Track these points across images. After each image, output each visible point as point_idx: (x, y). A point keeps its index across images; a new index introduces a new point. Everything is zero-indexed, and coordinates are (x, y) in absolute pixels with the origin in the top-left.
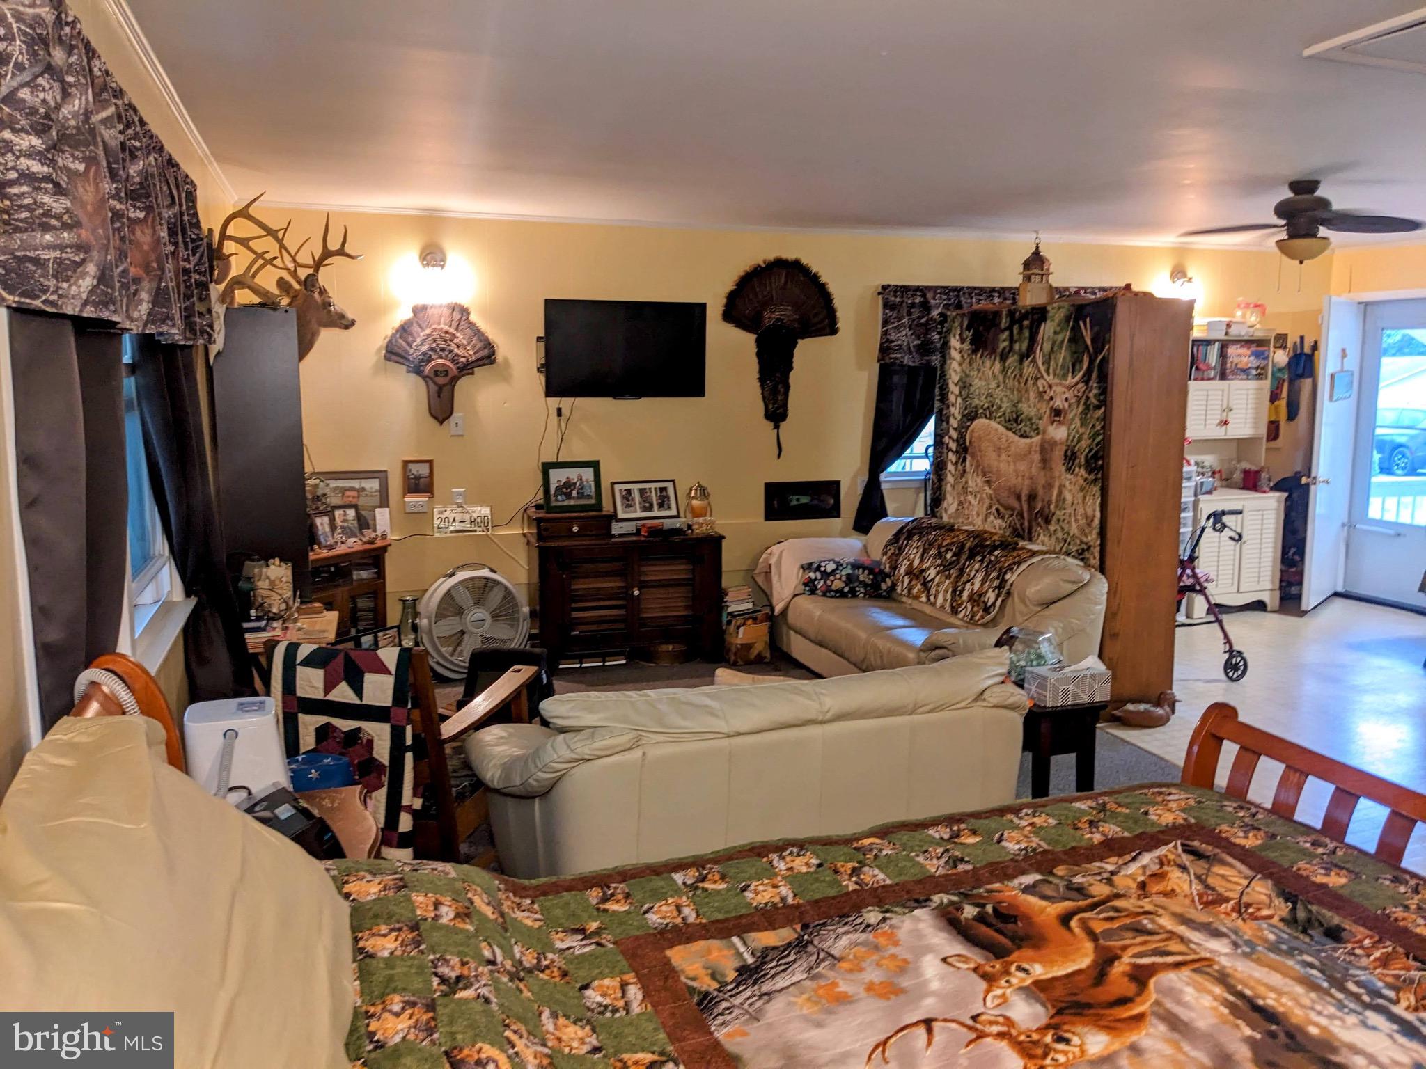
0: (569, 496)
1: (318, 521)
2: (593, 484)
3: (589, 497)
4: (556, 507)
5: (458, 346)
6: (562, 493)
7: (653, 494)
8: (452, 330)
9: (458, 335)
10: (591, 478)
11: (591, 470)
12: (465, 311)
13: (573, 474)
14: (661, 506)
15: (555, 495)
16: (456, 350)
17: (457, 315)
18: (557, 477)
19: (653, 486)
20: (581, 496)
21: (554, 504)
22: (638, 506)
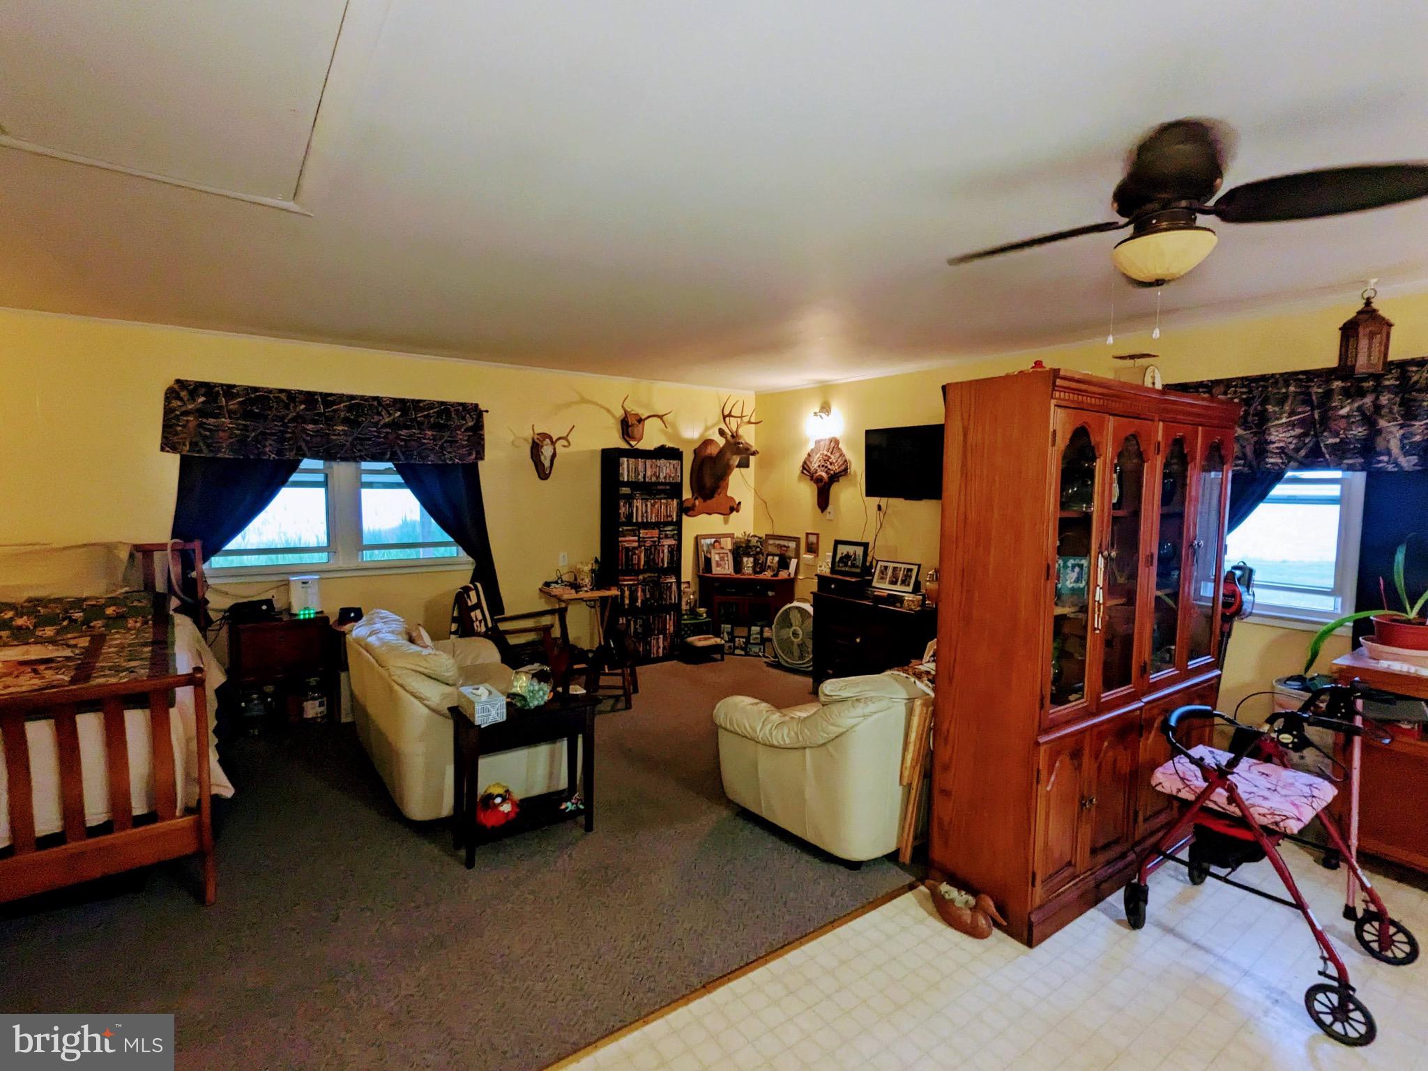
0: (846, 565)
1: (745, 559)
2: (861, 558)
3: (858, 567)
4: (838, 571)
5: (831, 464)
6: (843, 562)
7: (902, 572)
8: (829, 454)
9: (832, 457)
10: (861, 554)
11: (862, 548)
12: (837, 442)
13: (850, 549)
14: (903, 582)
15: (839, 562)
16: (829, 467)
17: (832, 444)
18: (843, 550)
19: (903, 566)
20: (853, 566)
21: (837, 568)
22: (888, 579)
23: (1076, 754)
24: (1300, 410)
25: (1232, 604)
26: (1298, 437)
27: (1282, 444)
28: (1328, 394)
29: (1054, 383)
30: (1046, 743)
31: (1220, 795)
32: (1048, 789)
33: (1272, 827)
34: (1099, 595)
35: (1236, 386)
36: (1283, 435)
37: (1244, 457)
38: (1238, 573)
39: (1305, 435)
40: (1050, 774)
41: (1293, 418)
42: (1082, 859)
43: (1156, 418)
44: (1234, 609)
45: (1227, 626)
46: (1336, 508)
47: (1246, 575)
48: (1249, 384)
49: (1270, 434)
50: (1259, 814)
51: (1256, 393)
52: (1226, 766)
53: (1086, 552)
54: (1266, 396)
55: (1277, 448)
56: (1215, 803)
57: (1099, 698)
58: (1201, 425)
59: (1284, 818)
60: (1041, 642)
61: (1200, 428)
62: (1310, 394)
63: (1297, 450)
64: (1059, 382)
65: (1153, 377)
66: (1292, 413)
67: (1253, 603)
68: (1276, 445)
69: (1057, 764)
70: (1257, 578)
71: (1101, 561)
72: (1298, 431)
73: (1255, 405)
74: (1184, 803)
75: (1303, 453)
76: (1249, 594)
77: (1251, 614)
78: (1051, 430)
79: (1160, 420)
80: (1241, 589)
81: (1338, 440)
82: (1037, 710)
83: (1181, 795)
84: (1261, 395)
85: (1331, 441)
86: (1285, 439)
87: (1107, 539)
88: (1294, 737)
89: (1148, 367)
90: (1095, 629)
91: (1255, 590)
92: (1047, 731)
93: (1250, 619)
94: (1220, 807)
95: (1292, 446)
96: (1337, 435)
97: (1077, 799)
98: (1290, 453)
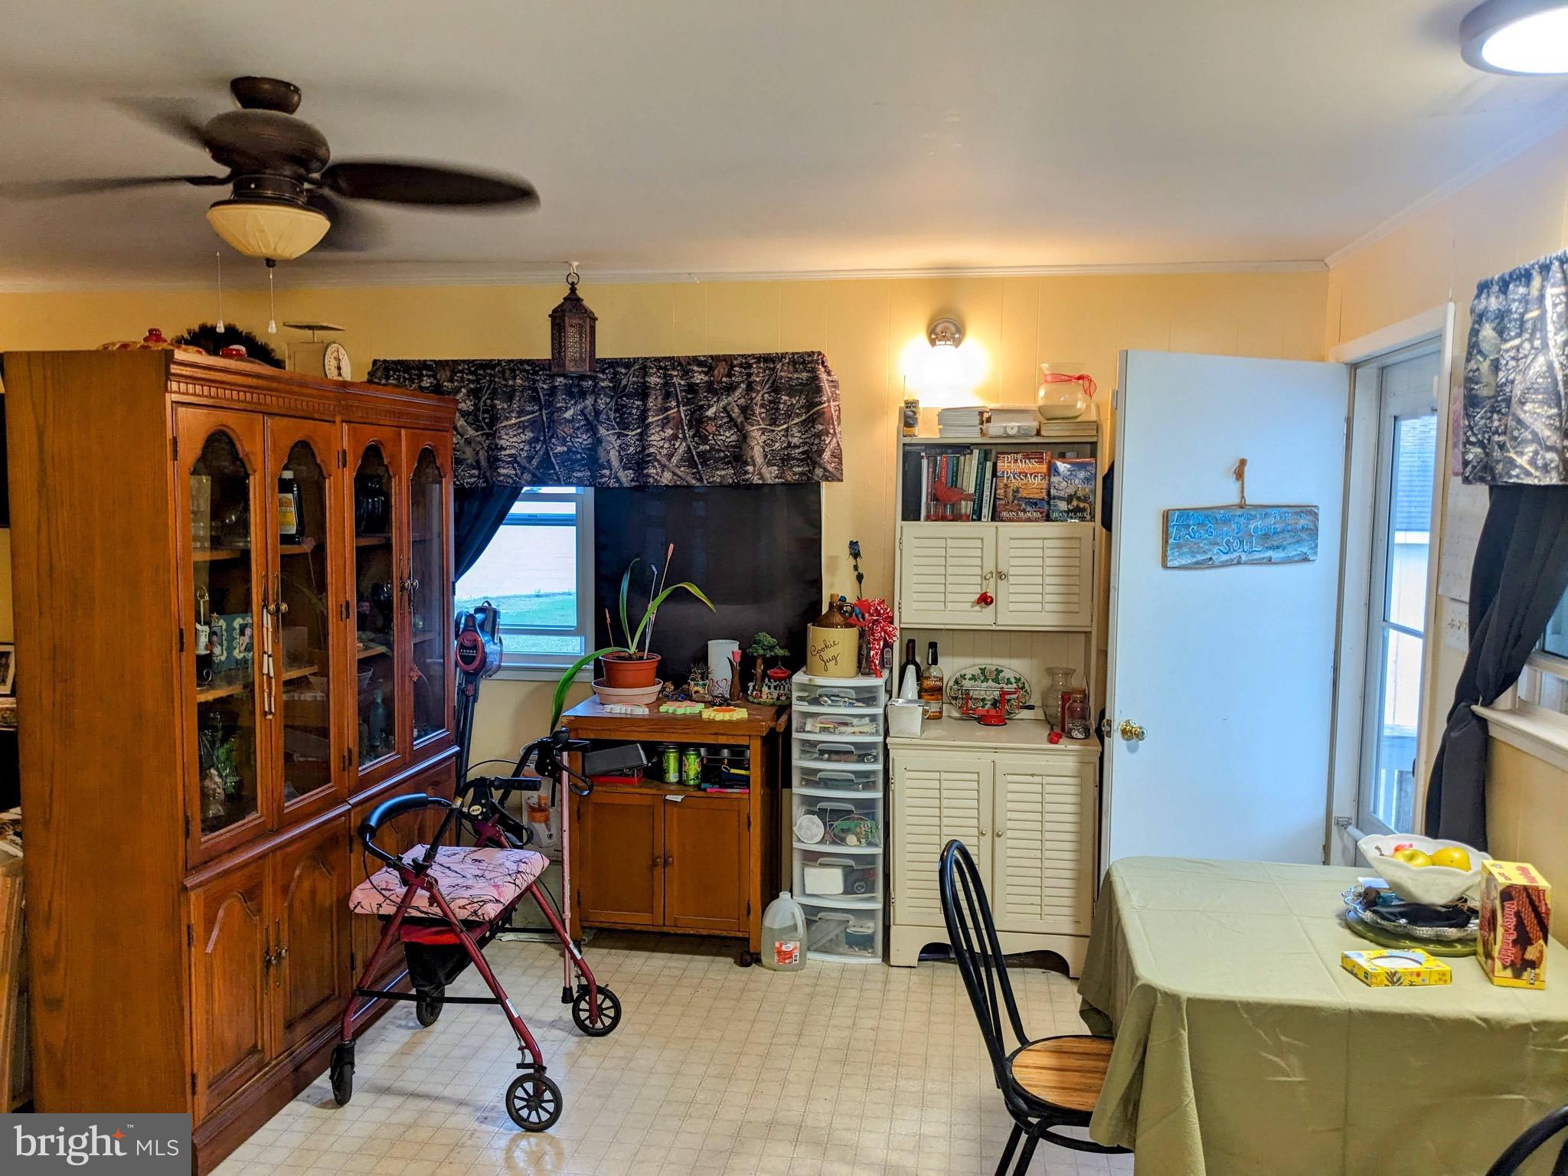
23: (251, 893)
24: (528, 409)
25: (473, 658)
26: (530, 442)
27: (513, 451)
28: (553, 390)
29: (168, 369)
30: (200, 885)
31: (421, 897)
32: (209, 950)
33: (470, 918)
34: (268, 666)
35: (462, 372)
36: (515, 439)
37: (478, 466)
38: (479, 616)
39: (536, 440)
40: (209, 931)
41: (523, 419)
42: (272, 1037)
43: (338, 419)
44: (476, 663)
45: (471, 687)
46: (572, 531)
47: (488, 617)
48: (476, 370)
49: (500, 438)
50: (460, 908)
51: (485, 382)
52: (423, 860)
53: (246, 608)
54: (494, 388)
55: (510, 456)
56: (418, 909)
57: (281, 808)
58: (404, 427)
59: (481, 904)
60: (178, 743)
61: (403, 431)
62: (535, 390)
63: (530, 459)
64: (174, 369)
65: (338, 360)
66: (521, 413)
67: (501, 653)
68: (508, 452)
69: (221, 913)
70: (503, 621)
71: (268, 620)
72: (529, 435)
73: (483, 399)
74: (387, 919)
75: (535, 462)
76: (495, 644)
77: (499, 667)
78: (169, 436)
79: (343, 421)
80: (484, 638)
81: (565, 449)
82: (181, 840)
83: (382, 911)
84: (489, 386)
85: (559, 449)
86: (516, 445)
87: (274, 587)
88: (483, 806)
89: (328, 345)
90: (265, 714)
91: (503, 636)
92: (197, 868)
93: (500, 675)
94: (422, 912)
95: (524, 454)
96: (564, 443)
97: (258, 959)
98: (524, 462)
